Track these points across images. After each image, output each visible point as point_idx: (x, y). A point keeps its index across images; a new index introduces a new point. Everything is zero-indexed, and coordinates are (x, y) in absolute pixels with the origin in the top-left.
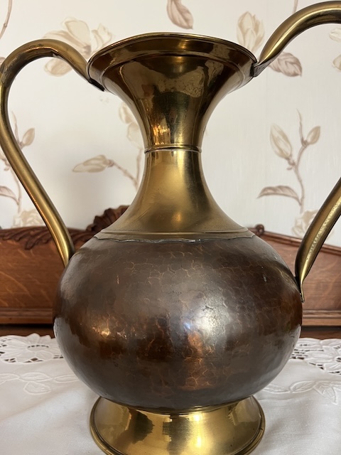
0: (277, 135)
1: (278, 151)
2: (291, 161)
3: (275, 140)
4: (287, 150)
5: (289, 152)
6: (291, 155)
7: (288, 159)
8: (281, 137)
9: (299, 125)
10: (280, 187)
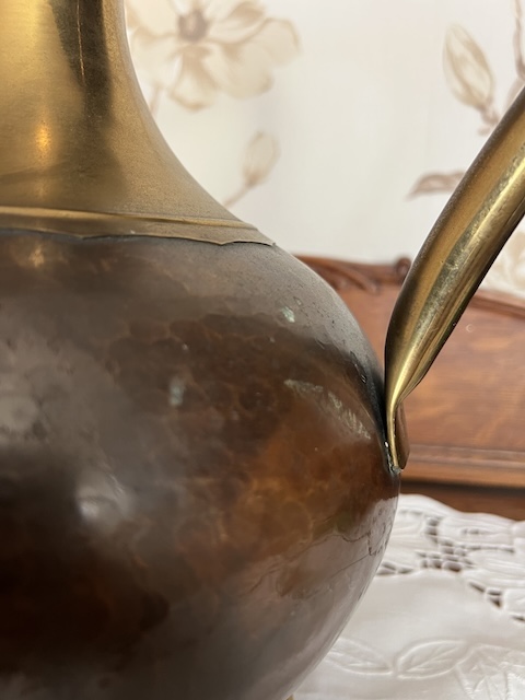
0: (459, 49)
1: (459, 87)
2: (490, 114)
3: (454, 63)
4: (481, 86)
5: (486, 93)
6: (490, 100)
7: (482, 108)
8: (470, 57)
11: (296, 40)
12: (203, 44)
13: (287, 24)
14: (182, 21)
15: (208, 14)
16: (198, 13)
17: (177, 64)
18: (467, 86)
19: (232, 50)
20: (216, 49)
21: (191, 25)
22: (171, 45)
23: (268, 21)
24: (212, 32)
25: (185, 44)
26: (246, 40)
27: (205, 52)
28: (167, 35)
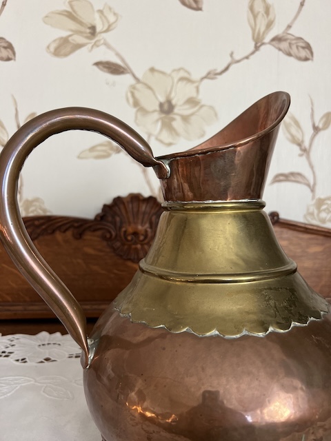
0: (288, 120)
1: (289, 136)
2: (303, 148)
3: (287, 126)
4: (298, 136)
5: (301, 139)
6: (303, 141)
7: (299, 145)
8: (293, 123)
9: (310, 111)
10: (292, 174)
11: (216, 115)
12: (172, 116)
13: (212, 108)
14: (161, 105)
15: (174, 102)
16: (169, 102)
17: (159, 124)
18: (293, 136)
19: (185, 119)
20: (178, 118)
21: (166, 107)
22: (156, 116)
23: (202, 106)
24: (176, 110)
25: (163, 115)
26: (192, 114)
27: (173, 119)
28: (154, 111)
